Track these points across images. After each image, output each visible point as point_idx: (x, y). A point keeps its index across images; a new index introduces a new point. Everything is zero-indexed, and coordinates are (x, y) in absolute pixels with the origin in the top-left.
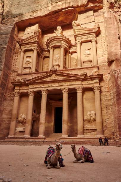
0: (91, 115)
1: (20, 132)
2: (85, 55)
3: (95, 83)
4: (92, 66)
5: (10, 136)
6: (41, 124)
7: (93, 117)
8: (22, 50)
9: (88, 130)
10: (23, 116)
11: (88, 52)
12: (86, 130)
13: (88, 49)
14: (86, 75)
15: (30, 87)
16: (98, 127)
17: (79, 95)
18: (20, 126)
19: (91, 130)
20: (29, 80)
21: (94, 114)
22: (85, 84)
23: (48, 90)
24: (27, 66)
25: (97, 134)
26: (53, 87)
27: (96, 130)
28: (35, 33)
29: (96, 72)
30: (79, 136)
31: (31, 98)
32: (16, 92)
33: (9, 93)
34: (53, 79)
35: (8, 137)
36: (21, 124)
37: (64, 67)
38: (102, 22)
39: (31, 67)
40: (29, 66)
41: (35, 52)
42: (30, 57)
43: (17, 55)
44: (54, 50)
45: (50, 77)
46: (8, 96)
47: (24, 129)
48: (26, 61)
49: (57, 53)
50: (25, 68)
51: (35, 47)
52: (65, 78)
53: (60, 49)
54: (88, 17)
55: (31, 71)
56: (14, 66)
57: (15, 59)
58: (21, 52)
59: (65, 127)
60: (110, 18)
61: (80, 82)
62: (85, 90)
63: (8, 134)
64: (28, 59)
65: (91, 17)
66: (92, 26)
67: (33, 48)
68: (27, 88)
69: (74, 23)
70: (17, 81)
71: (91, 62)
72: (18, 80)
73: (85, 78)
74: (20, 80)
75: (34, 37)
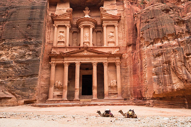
0: (114, 83)
1: (58, 96)
2: (109, 37)
3: (117, 60)
4: (115, 46)
5: (49, 99)
6: (76, 89)
7: (115, 84)
8: (55, 25)
9: (112, 93)
10: (59, 83)
11: (111, 34)
12: (110, 93)
13: (112, 32)
14: (111, 53)
15: (65, 59)
16: (119, 91)
17: (106, 68)
18: (56, 91)
19: (113, 93)
20: (64, 53)
21: (115, 82)
22: (110, 60)
23: (81, 62)
24: (61, 41)
25: (117, 97)
26: (85, 60)
27: (117, 93)
28: (67, 11)
29: (118, 51)
30: (106, 98)
31: (66, 68)
32: (52, 63)
33: (45, 62)
34: (85, 54)
35: (48, 100)
36: (57, 89)
37: (93, 44)
38: (122, 11)
39: (65, 42)
40: (62, 40)
41: (68, 29)
42: (63, 32)
43: (50, 28)
44: (84, 28)
45: (82, 52)
46: (44, 65)
47: (60, 93)
48: (59, 36)
49: (87, 32)
50: (59, 42)
51: (67, 24)
52: (94, 54)
53: (89, 28)
54: (112, 4)
55: (65, 45)
56: (48, 38)
57: (48, 32)
58: (54, 27)
59: (95, 92)
60: (129, 9)
61: (106, 59)
62: (110, 64)
63: (48, 98)
64: (61, 34)
65: (114, 5)
66: (115, 13)
67: (66, 24)
68: (63, 60)
69: (101, 9)
70: (52, 53)
71: (114, 43)
72: (54, 52)
73: (110, 55)
74: (55, 52)
75: (67, 15)
